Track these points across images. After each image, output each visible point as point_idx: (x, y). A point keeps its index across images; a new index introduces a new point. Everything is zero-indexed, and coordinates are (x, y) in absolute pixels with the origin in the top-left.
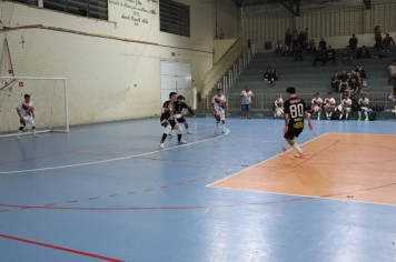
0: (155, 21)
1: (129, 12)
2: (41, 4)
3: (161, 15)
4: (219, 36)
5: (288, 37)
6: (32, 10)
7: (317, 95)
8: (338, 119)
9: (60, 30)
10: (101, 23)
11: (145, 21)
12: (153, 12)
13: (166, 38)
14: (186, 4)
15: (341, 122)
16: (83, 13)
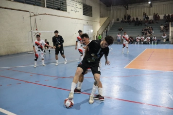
0: (81, 11)
1: (73, 9)
2: (46, 6)
3: (83, 10)
4: (101, 17)
5: (125, 17)
6: (43, 8)
7: (138, 36)
8: (146, 44)
9: (52, 15)
10: (65, 12)
11: (78, 12)
12: (81, 8)
13: (85, 17)
14: (91, 6)
15: (147, 45)
16: (59, 9)
